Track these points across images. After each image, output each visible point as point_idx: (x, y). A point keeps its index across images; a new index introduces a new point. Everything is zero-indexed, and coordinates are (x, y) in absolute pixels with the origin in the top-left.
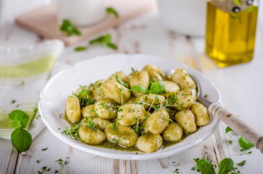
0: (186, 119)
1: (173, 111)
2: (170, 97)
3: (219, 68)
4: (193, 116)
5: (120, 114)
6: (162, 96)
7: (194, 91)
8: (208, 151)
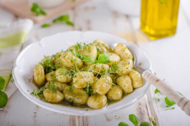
0: (125, 82)
1: (115, 77)
2: (113, 65)
3: (150, 40)
4: (130, 80)
5: (75, 80)
6: (107, 65)
7: (131, 61)
8: (142, 107)
